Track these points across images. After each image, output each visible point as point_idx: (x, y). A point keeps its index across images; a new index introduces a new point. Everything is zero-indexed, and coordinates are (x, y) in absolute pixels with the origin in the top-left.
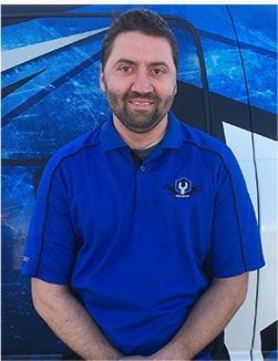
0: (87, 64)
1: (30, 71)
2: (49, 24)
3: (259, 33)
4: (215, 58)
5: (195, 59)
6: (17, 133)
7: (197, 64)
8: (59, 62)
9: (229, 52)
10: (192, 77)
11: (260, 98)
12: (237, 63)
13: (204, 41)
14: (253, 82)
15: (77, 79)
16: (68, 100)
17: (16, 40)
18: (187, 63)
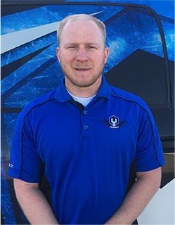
1: (42, 44)
2: (54, 10)
5: (158, 37)
6: (35, 89)
7: (160, 40)
17: (31, 21)
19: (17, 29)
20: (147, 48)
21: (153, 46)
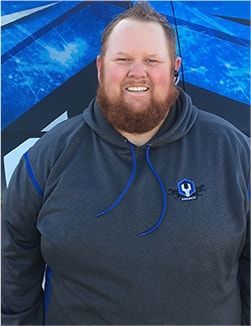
0: (29, 41)
3: (196, 9)
11: (194, 75)
14: (188, 59)
15: (18, 56)
16: (10, 77)
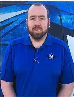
1: (14, 19)
2: (19, 6)
4: (64, 17)
5: (59, 17)
6: (11, 37)
7: (59, 19)
8: (22, 17)
9: (68, 16)
10: (58, 22)
12: (70, 19)
13: (61, 12)
16: (25, 28)
17: (9, 11)
18: (57, 18)
19: (4, 14)
20: (54, 21)
21: (57, 21)
